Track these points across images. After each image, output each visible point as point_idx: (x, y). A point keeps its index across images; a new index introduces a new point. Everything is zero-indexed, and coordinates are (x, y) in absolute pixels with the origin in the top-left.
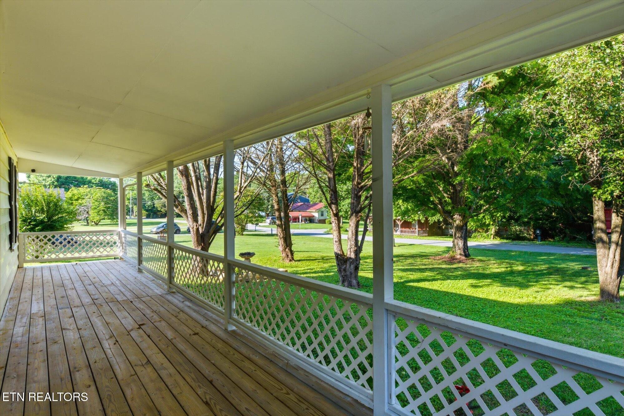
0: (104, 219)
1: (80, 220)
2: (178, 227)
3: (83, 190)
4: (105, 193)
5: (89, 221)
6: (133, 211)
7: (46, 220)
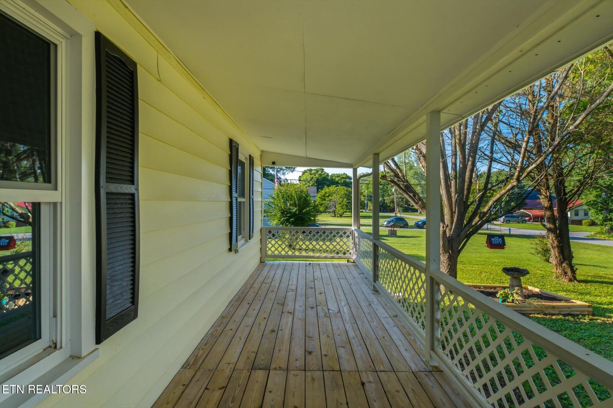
0: (346, 212)
1: (330, 212)
2: (406, 222)
3: (332, 188)
4: (347, 191)
5: (336, 213)
6: (367, 206)
7: (297, 213)
